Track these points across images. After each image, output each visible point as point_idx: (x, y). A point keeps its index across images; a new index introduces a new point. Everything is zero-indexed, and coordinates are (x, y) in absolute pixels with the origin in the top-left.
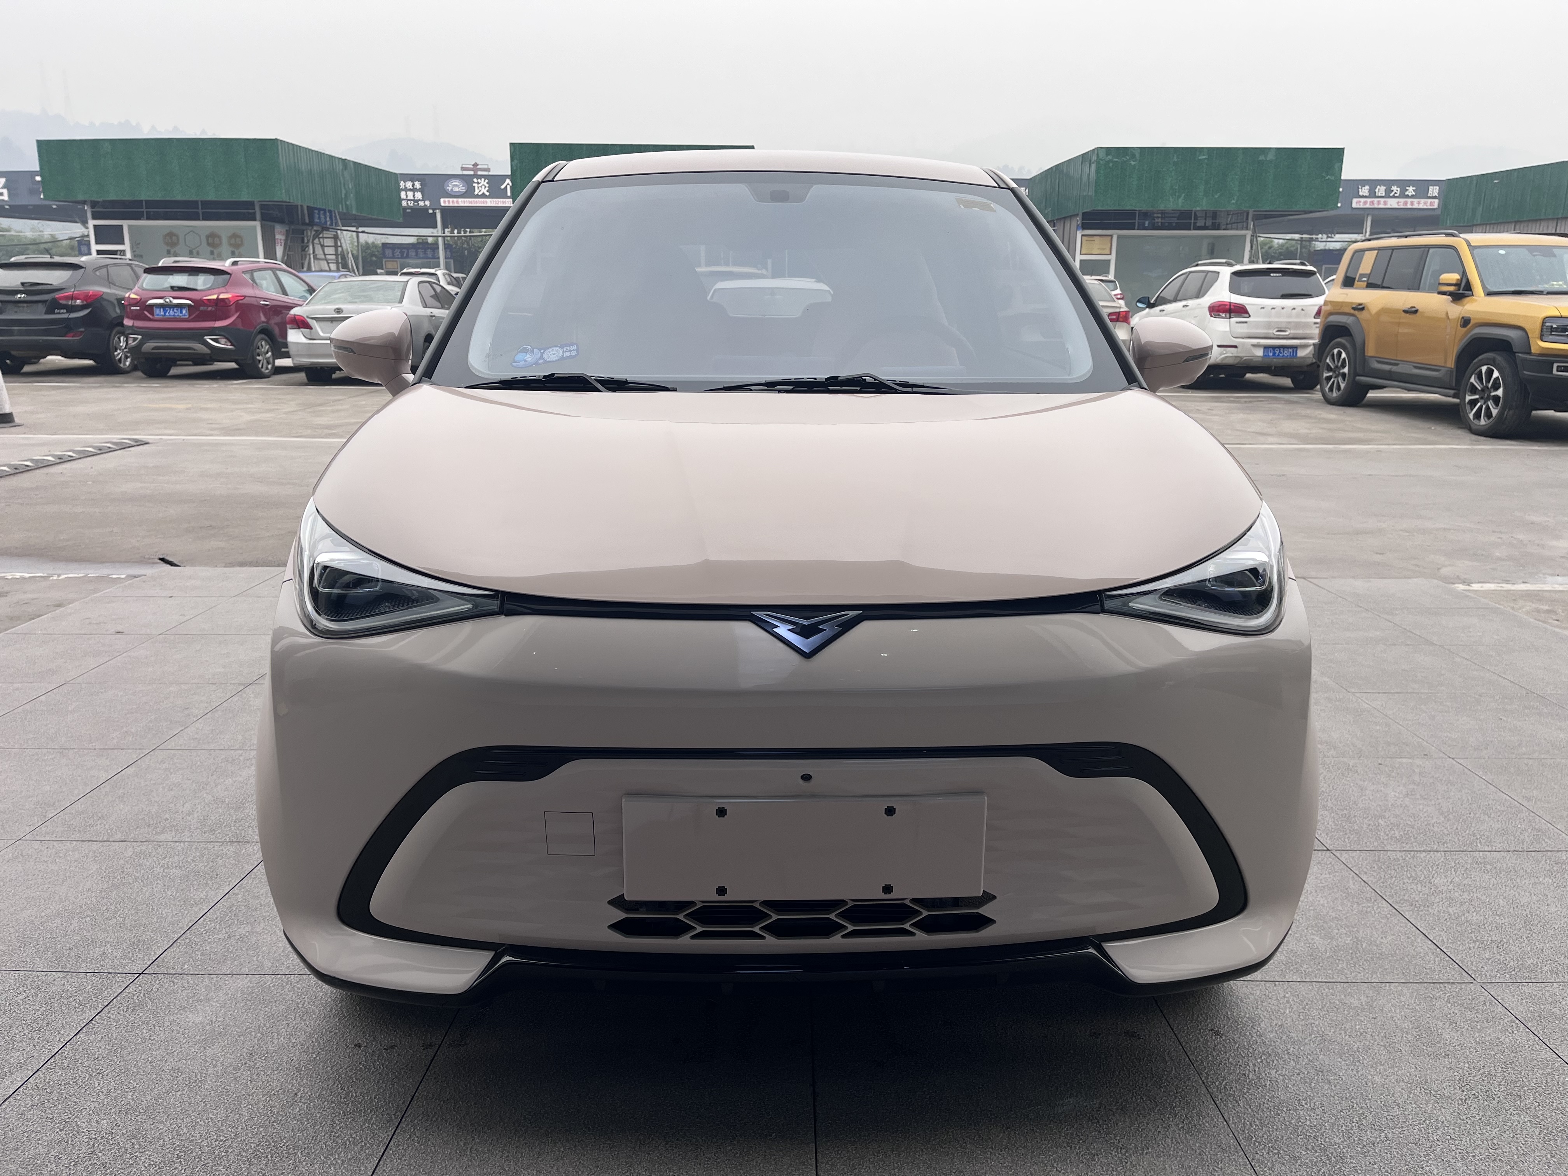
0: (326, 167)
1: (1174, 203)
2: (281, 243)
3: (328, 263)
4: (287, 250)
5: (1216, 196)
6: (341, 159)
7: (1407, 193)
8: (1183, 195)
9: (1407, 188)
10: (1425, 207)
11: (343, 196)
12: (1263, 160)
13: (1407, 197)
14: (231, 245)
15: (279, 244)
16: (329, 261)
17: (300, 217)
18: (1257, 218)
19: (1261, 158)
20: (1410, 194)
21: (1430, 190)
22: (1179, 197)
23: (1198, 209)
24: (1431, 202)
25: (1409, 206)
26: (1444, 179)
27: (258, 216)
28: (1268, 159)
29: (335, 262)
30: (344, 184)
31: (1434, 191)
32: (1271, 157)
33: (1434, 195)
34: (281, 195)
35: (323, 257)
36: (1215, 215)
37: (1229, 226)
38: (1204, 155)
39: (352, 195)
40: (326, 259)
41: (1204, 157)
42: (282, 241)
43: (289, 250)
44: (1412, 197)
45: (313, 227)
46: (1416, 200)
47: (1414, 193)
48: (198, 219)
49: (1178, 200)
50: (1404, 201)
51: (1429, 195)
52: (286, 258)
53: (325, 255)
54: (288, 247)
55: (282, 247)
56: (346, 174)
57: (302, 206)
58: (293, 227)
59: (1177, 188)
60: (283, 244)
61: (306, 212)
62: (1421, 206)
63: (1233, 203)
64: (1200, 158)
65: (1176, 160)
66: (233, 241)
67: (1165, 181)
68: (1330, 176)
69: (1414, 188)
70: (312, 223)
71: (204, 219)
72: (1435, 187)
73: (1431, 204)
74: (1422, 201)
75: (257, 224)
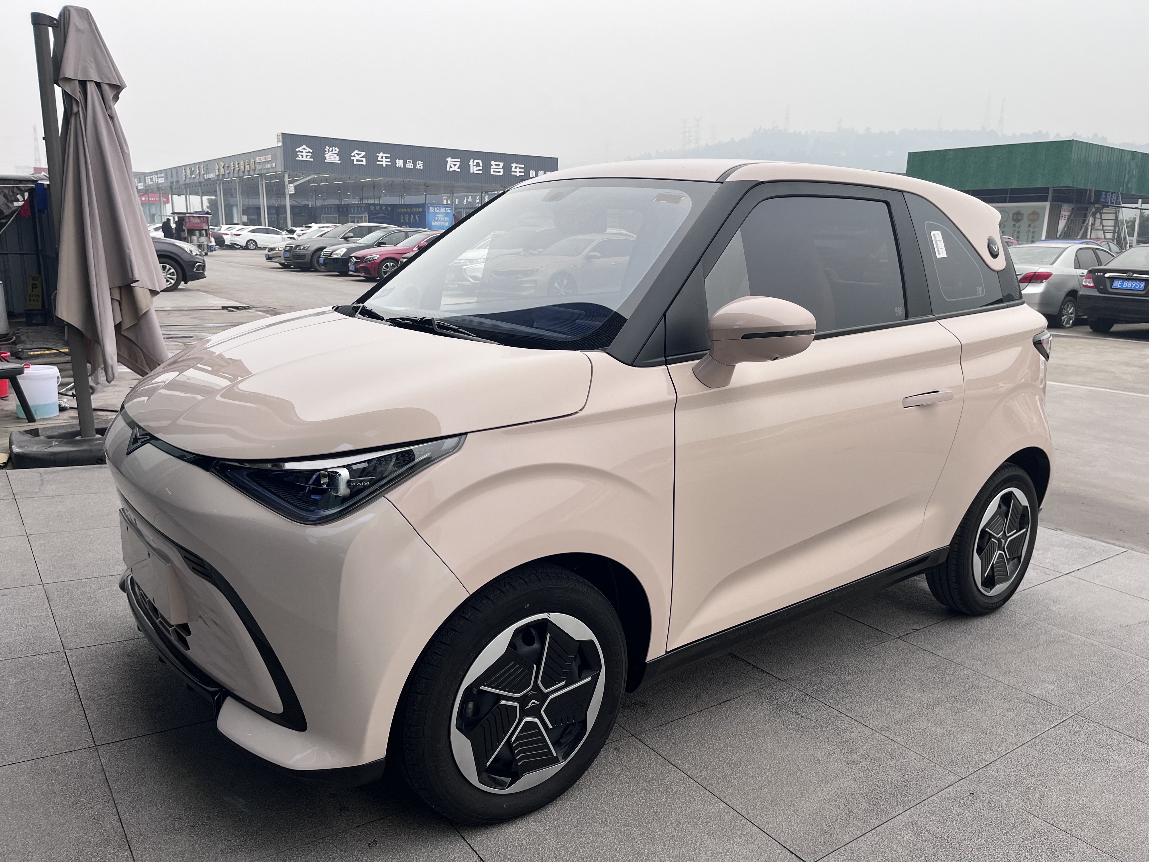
0: (1115, 158)
2: (1065, 217)
3: (1104, 233)
4: (1069, 223)
6: (1131, 151)
11: (1126, 181)
14: (1030, 220)
15: (1063, 218)
16: (1105, 231)
17: (1087, 197)
27: (1050, 197)
29: (1112, 232)
30: (1129, 171)
34: (1067, 182)
35: (1101, 227)
39: (1134, 179)
40: (1103, 230)
42: (1066, 216)
43: (1071, 223)
45: (1094, 205)
48: (1005, 202)
52: (1066, 229)
53: (1103, 226)
54: (1070, 220)
55: (1065, 221)
56: (1133, 163)
57: (1090, 190)
58: (1078, 206)
60: (1066, 219)
61: (1093, 194)
66: (1031, 217)
70: (1097, 201)
71: (1009, 202)
75: (1048, 204)
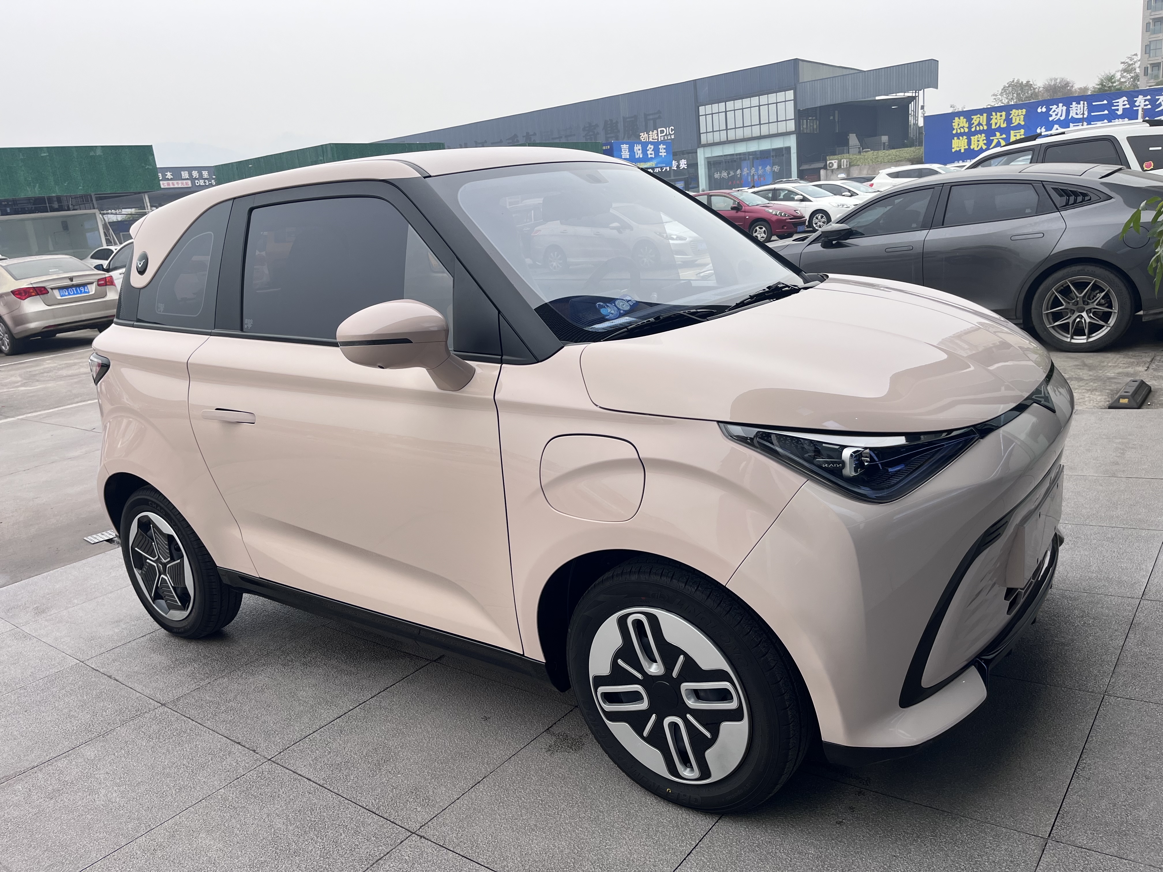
1: (34, 192)
5: (66, 184)
7: (167, 177)
8: (38, 185)
9: (166, 173)
10: (183, 186)
12: (93, 155)
13: (168, 179)
18: (99, 199)
19: (92, 154)
20: (169, 178)
21: (182, 174)
22: (34, 187)
23: (54, 195)
24: (186, 182)
25: (172, 186)
26: (213, 165)
28: (97, 155)
31: (186, 175)
32: (99, 152)
33: (186, 178)
36: (59, 199)
37: (76, 207)
38: (44, 153)
41: (45, 154)
44: (171, 179)
46: (175, 182)
47: (172, 177)
49: (34, 189)
50: (167, 183)
51: (183, 178)
59: (30, 179)
62: (180, 186)
63: (81, 189)
64: (42, 155)
65: (22, 158)
67: (18, 175)
68: (148, 165)
69: (171, 173)
72: (185, 172)
73: (187, 184)
74: (180, 182)
